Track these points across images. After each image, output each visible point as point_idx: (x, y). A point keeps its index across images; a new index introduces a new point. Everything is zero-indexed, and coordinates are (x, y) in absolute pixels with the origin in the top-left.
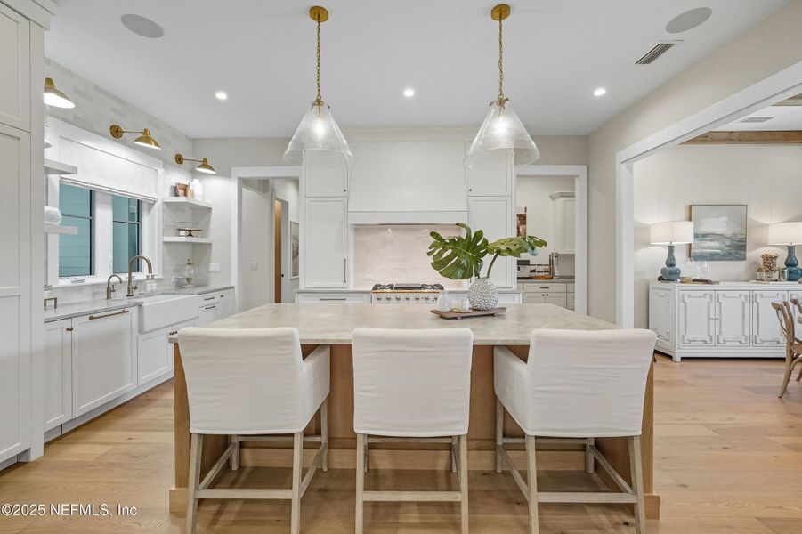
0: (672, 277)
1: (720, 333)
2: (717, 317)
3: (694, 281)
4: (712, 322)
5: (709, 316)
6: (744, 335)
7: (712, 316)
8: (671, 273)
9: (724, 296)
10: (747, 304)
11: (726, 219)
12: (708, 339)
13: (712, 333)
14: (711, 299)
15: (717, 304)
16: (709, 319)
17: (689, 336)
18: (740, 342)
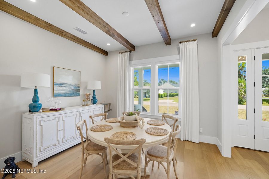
0: (35, 109)
1: (64, 137)
2: (62, 128)
3: (51, 110)
4: (59, 132)
5: (57, 130)
6: (75, 134)
7: (59, 129)
8: (34, 107)
9: (66, 116)
10: (77, 119)
11: (72, 77)
12: (57, 143)
13: (59, 139)
14: (59, 120)
15: (62, 122)
16: (57, 131)
17: (44, 146)
18: (74, 138)
